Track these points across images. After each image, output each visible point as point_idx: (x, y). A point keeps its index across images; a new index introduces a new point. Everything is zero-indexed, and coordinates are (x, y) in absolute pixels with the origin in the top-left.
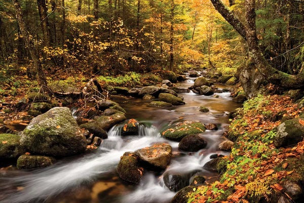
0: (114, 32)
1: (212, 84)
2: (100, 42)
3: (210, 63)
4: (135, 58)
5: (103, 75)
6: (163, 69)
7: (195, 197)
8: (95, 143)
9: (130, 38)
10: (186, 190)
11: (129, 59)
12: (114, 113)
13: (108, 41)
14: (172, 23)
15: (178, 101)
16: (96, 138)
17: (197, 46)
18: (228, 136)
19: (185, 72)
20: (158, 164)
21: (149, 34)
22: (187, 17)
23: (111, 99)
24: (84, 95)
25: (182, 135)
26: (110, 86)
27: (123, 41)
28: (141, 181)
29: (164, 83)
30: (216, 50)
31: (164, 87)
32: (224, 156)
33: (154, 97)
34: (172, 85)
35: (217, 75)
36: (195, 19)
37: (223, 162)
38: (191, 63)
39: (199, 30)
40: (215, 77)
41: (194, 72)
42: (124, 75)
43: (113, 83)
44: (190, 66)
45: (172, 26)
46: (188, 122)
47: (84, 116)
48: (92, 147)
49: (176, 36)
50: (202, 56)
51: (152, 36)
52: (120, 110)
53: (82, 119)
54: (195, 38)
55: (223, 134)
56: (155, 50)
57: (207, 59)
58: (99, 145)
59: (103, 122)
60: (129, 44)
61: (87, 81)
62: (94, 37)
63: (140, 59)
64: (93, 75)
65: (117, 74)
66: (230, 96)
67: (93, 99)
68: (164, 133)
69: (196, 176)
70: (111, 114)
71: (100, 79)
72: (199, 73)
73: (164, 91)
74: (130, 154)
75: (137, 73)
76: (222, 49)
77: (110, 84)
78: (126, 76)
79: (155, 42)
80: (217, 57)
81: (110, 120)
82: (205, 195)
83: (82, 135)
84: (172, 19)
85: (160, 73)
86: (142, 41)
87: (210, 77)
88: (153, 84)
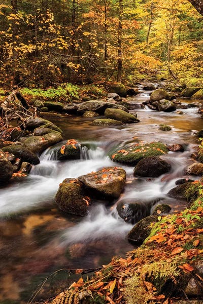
0: (41, 29)
1: (173, 98)
2: (22, 44)
3: (171, 72)
4: (71, 65)
5: (28, 87)
6: (108, 81)
7: (161, 226)
8: (24, 169)
9: (64, 39)
10: (147, 220)
11: (63, 66)
12: (47, 133)
13: (33, 43)
14: (120, 18)
15: (130, 118)
16: (25, 164)
17: (154, 51)
18: (198, 157)
19: (137, 84)
20: (109, 191)
21: (89, 34)
22: (140, 11)
23: (42, 116)
24: (5, 112)
25: (137, 158)
26: (38, 101)
27: (55, 42)
28: (88, 212)
29: (110, 98)
30: (178, 56)
31: (111, 101)
32: (194, 181)
33: (98, 114)
34: (121, 100)
35: (180, 87)
36: (152, 14)
37: (193, 188)
38: (145, 72)
39: (155, 30)
40: (178, 90)
41: (149, 84)
42: (56, 88)
43: (42, 97)
44: (143, 76)
45: (120, 23)
46: (146, 142)
47: (6, 137)
48: (20, 175)
49: (125, 36)
50: (160, 64)
51: (93, 36)
52: (54, 129)
53: (3, 141)
54: (150, 40)
55: (192, 156)
56: (98, 55)
57: (166, 67)
58: (28, 171)
59: (33, 144)
60: (62, 45)
61: (7, 94)
62: (13, 37)
63: (78, 66)
64: (15, 86)
65: (47, 86)
66: (198, 113)
67: (17, 115)
68: (114, 157)
69: (158, 204)
70: (42, 134)
71: (25, 92)
72: (156, 85)
73: (111, 106)
74: (72, 180)
75: (75, 85)
76: (187, 54)
77: (38, 98)
78: (60, 88)
79: (98, 43)
80: (179, 65)
81: (42, 141)
82: (175, 223)
83: (6, 159)
84: (120, 13)
85: (104, 84)
86: (79, 42)
87: (170, 91)
88: (95, 99)
